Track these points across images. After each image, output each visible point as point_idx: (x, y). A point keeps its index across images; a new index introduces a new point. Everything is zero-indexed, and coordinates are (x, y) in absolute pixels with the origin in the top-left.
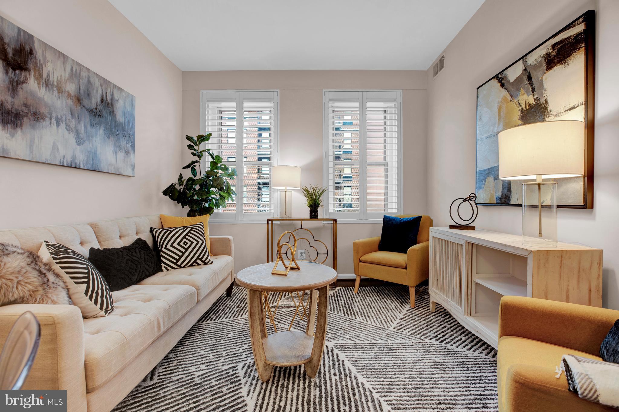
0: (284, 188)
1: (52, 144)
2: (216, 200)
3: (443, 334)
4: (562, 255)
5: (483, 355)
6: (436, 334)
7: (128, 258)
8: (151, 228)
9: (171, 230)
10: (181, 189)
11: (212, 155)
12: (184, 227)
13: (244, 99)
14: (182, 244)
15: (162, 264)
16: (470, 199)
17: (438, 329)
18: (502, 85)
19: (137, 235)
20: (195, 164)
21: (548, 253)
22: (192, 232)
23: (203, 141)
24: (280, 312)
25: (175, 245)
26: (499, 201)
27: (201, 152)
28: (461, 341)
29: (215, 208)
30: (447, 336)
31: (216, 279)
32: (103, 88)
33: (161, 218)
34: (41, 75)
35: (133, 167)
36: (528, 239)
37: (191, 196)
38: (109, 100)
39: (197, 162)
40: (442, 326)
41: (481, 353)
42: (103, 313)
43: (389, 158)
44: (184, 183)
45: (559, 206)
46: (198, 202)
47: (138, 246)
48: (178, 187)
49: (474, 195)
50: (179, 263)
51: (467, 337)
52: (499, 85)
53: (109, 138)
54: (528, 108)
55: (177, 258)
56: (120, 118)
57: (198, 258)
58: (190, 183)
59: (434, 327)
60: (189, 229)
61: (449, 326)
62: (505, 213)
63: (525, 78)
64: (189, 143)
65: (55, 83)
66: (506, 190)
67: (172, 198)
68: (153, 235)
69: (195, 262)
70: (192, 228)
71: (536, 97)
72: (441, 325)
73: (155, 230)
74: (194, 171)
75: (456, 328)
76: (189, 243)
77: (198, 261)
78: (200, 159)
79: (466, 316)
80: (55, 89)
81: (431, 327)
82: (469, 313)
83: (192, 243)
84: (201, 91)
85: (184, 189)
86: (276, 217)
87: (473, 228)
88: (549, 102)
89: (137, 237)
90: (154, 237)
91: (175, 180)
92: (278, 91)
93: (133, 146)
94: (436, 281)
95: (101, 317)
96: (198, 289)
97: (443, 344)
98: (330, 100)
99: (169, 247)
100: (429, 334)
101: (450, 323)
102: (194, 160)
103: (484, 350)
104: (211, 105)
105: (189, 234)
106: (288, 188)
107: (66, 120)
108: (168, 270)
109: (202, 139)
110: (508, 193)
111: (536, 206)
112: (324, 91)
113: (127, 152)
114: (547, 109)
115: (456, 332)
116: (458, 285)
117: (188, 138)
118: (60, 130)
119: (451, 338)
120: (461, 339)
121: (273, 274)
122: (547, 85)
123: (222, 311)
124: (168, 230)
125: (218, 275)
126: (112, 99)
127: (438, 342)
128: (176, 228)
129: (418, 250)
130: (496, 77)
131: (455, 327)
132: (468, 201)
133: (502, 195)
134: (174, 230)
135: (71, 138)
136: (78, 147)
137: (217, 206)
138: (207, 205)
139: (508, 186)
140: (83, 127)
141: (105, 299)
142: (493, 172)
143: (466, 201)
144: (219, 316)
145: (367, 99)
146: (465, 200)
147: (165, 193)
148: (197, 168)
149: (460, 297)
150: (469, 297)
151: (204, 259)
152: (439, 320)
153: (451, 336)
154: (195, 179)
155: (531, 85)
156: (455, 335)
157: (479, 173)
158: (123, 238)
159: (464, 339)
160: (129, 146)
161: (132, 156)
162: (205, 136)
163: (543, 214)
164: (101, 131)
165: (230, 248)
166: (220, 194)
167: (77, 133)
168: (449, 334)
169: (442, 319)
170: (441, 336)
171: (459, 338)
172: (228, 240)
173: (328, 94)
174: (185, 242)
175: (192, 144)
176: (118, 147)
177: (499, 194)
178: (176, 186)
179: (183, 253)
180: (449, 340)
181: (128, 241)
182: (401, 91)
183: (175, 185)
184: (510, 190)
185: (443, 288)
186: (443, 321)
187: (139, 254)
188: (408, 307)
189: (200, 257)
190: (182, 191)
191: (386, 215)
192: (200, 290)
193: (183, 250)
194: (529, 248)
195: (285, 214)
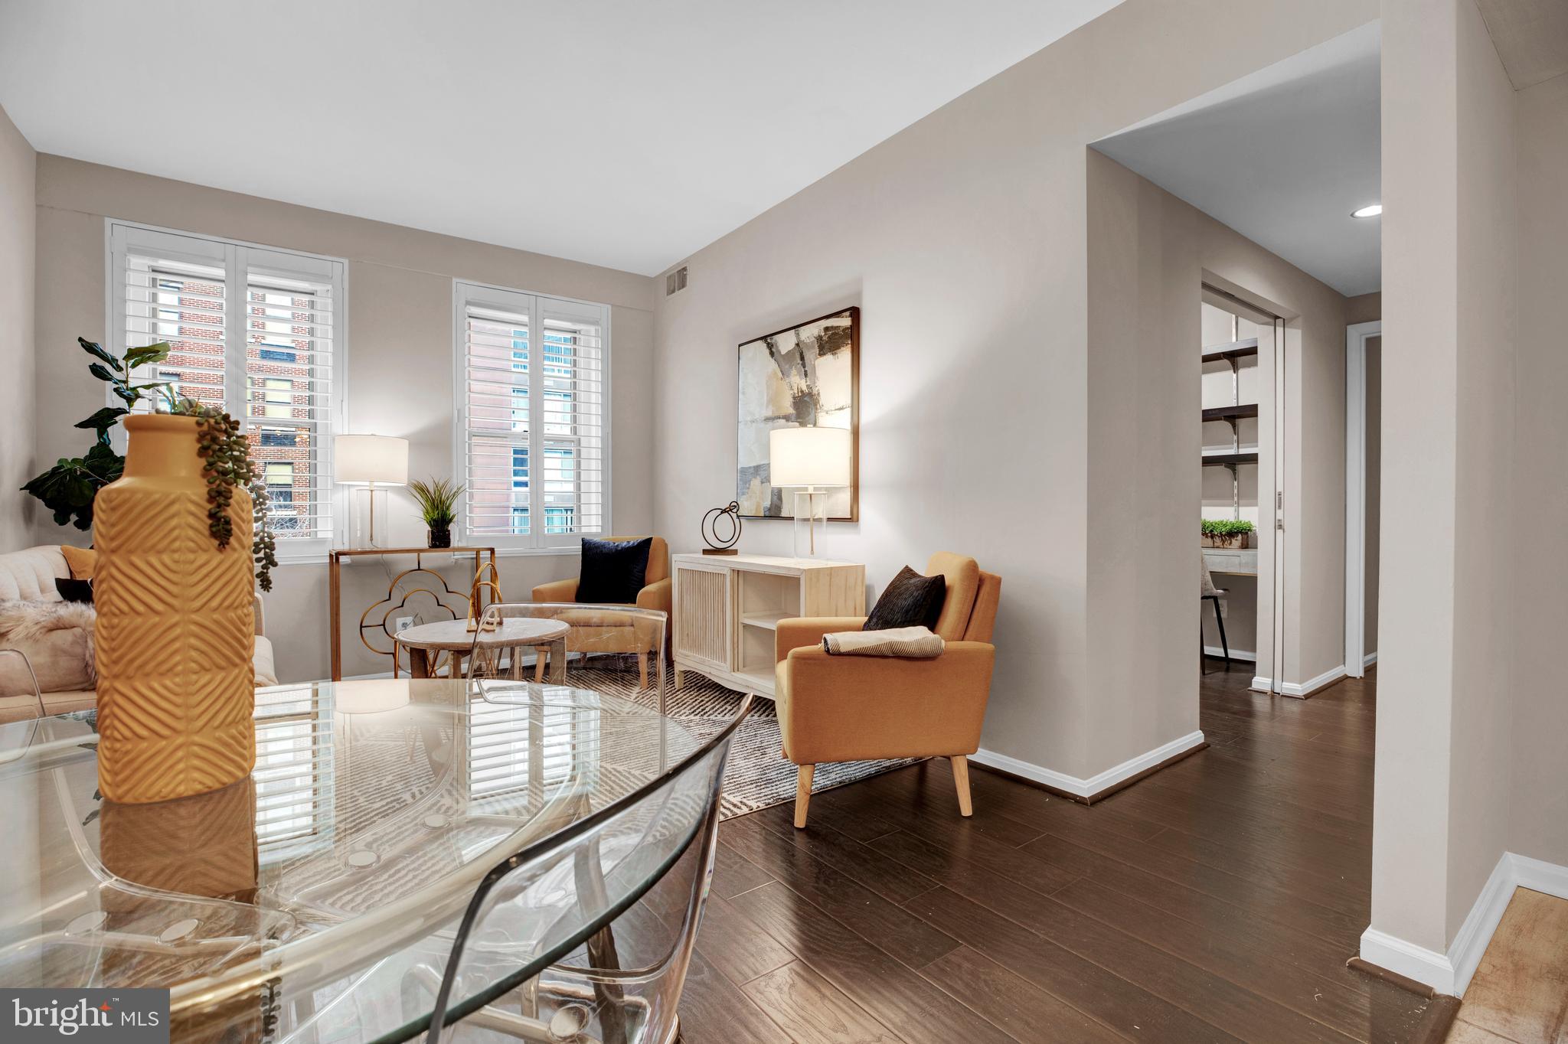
0: (366, 484)
3: (702, 708)
4: (831, 572)
5: (756, 717)
6: (693, 710)
16: (731, 510)
17: (694, 704)
18: (772, 354)
20: (118, 418)
21: (818, 571)
23: (145, 360)
26: (767, 514)
27: (135, 388)
28: (727, 710)
30: (707, 709)
33: (66, 556)
36: (800, 560)
39: (120, 411)
40: (698, 701)
41: (753, 716)
43: (582, 431)
45: (829, 519)
49: (735, 504)
51: (733, 705)
52: (768, 351)
54: (800, 394)
59: (688, 704)
61: (707, 700)
62: (774, 527)
63: (798, 356)
64: (93, 359)
66: (775, 498)
71: (808, 383)
72: (696, 700)
75: (717, 700)
78: (131, 405)
79: (733, 673)
81: (683, 705)
82: (735, 669)
87: (735, 552)
88: (821, 394)
94: (685, 638)
97: (705, 717)
98: (467, 303)
100: (683, 711)
101: (707, 695)
102: (113, 407)
103: (756, 713)
106: (376, 484)
110: (778, 502)
111: (808, 520)
114: (819, 402)
115: (718, 704)
116: (720, 633)
117: (88, 346)
119: (714, 710)
120: (726, 708)
121: (469, 631)
122: (819, 372)
127: (698, 717)
129: (654, 593)
130: (764, 338)
131: (715, 699)
132: (727, 512)
133: (771, 505)
139: (778, 494)
142: (761, 471)
143: (726, 512)
145: (544, 311)
146: (723, 511)
149: (724, 649)
150: (736, 645)
152: (692, 695)
153: (713, 708)
155: (804, 367)
156: (717, 707)
157: (741, 472)
159: (729, 708)
162: (148, 351)
163: (815, 530)
168: (710, 707)
169: (696, 694)
170: (700, 710)
171: (724, 708)
173: (463, 289)
177: (767, 503)
180: (711, 712)
182: (610, 307)
184: (780, 498)
185: (696, 645)
186: (698, 695)
188: (637, 689)
191: (587, 538)
194: (801, 568)
195: (371, 540)
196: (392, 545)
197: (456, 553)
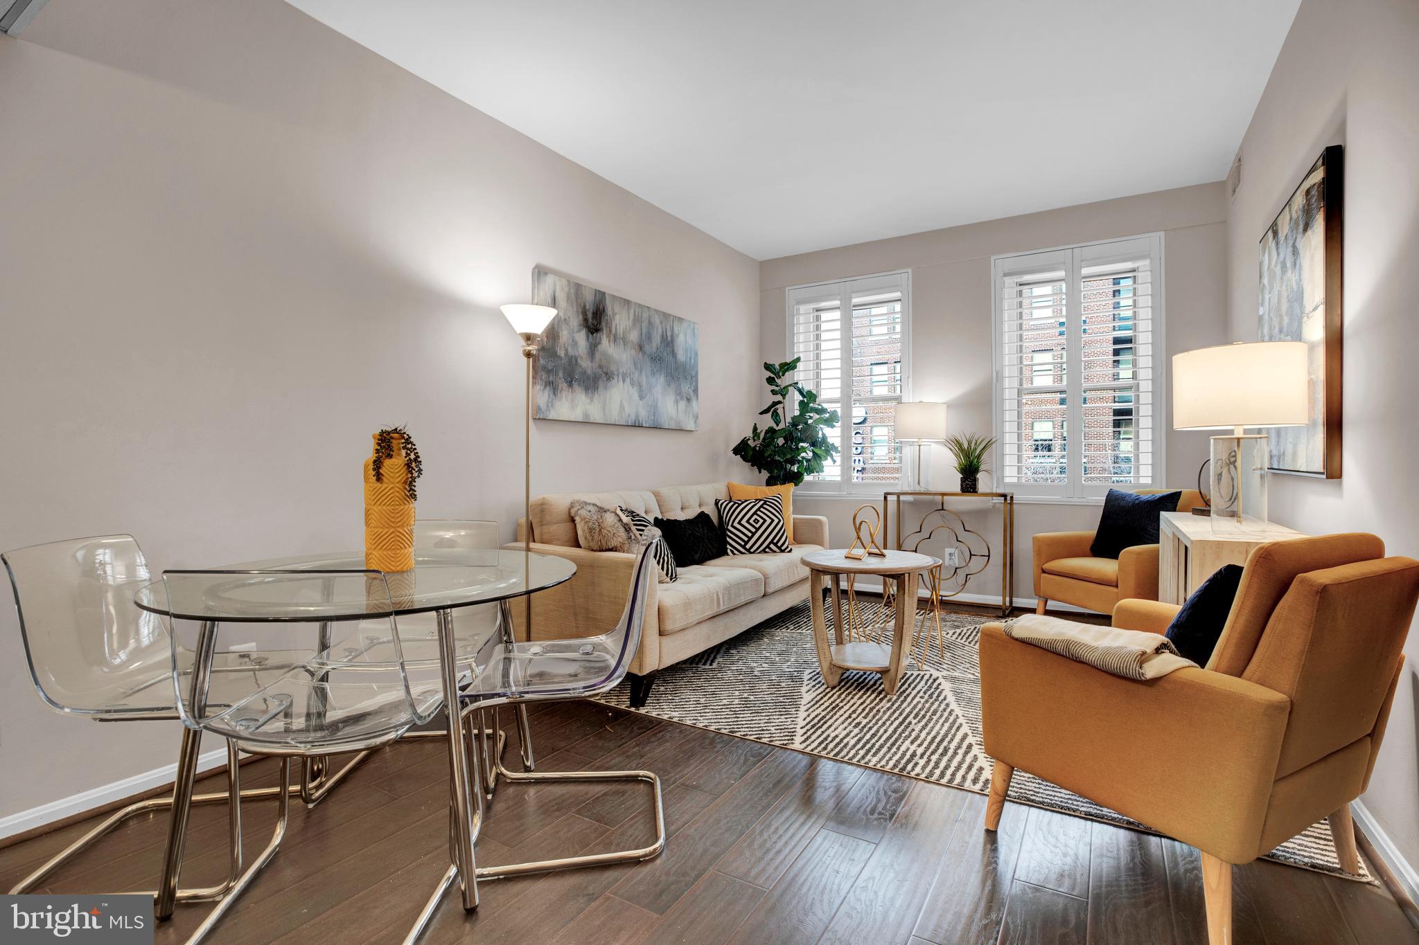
0: (917, 440)
1: (619, 403)
2: (808, 461)
7: (690, 532)
8: (716, 500)
9: (740, 502)
10: (756, 446)
11: (801, 392)
12: (756, 500)
13: (853, 292)
14: (751, 521)
15: (728, 546)
19: (700, 507)
20: (778, 406)
22: (765, 506)
23: (787, 370)
24: (887, 634)
25: (743, 522)
27: (786, 387)
29: (805, 474)
31: (794, 572)
32: (664, 324)
33: (729, 488)
34: (610, 331)
35: (696, 417)
37: (770, 455)
38: (669, 338)
39: (780, 402)
42: (669, 579)
44: (762, 436)
46: (779, 465)
47: (700, 520)
48: (751, 443)
50: (748, 547)
53: (669, 385)
55: (746, 539)
56: (681, 356)
57: (772, 542)
58: (768, 435)
60: (763, 502)
64: (769, 374)
65: (622, 336)
67: (745, 459)
68: (718, 508)
69: (768, 546)
70: (766, 501)
73: (721, 502)
74: (776, 416)
76: (761, 521)
77: (772, 546)
78: (784, 398)
80: (621, 342)
83: (765, 521)
84: (787, 289)
85: (761, 444)
86: (906, 489)
89: (699, 511)
90: (719, 511)
91: (749, 434)
92: (910, 270)
93: (696, 391)
95: (666, 583)
96: (766, 577)
98: (1006, 275)
99: (736, 524)
102: (776, 400)
104: (803, 308)
105: (762, 509)
106: (923, 440)
107: (630, 375)
108: (734, 554)
109: (786, 367)
112: (993, 258)
113: (689, 400)
117: (768, 367)
118: (626, 386)
121: (846, 557)
123: (805, 623)
124: (735, 503)
125: (797, 567)
126: (672, 336)
128: (746, 501)
129: (1139, 556)
134: (743, 503)
135: (634, 393)
136: (640, 402)
137: (810, 470)
138: (795, 468)
140: (645, 379)
141: (670, 567)
144: (799, 627)
145: (1082, 261)
147: (736, 451)
148: (780, 411)
151: (779, 544)
154: (777, 429)
158: (685, 511)
160: (691, 391)
161: (694, 403)
162: (790, 364)
164: (662, 379)
165: (822, 535)
166: (813, 452)
167: (640, 386)
172: (820, 522)
173: (1005, 262)
174: (756, 519)
175: (773, 376)
176: (679, 394)
178: (749, 442)
179: (754, 534)
181: (690, 514)
182: (1162, 234)
183: (749, 439)
187: (701, 530)
189: (775, 541)
190: (758, 448)
192: (768, 578)
193: (753, 530)
195: (919, 484)
196: (932, 489)
197: (994, 498)
